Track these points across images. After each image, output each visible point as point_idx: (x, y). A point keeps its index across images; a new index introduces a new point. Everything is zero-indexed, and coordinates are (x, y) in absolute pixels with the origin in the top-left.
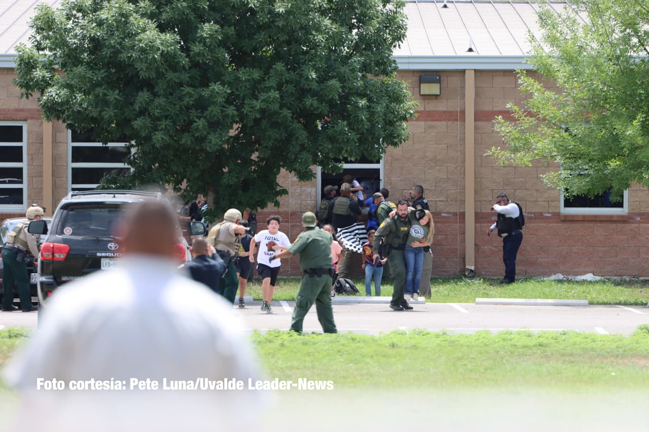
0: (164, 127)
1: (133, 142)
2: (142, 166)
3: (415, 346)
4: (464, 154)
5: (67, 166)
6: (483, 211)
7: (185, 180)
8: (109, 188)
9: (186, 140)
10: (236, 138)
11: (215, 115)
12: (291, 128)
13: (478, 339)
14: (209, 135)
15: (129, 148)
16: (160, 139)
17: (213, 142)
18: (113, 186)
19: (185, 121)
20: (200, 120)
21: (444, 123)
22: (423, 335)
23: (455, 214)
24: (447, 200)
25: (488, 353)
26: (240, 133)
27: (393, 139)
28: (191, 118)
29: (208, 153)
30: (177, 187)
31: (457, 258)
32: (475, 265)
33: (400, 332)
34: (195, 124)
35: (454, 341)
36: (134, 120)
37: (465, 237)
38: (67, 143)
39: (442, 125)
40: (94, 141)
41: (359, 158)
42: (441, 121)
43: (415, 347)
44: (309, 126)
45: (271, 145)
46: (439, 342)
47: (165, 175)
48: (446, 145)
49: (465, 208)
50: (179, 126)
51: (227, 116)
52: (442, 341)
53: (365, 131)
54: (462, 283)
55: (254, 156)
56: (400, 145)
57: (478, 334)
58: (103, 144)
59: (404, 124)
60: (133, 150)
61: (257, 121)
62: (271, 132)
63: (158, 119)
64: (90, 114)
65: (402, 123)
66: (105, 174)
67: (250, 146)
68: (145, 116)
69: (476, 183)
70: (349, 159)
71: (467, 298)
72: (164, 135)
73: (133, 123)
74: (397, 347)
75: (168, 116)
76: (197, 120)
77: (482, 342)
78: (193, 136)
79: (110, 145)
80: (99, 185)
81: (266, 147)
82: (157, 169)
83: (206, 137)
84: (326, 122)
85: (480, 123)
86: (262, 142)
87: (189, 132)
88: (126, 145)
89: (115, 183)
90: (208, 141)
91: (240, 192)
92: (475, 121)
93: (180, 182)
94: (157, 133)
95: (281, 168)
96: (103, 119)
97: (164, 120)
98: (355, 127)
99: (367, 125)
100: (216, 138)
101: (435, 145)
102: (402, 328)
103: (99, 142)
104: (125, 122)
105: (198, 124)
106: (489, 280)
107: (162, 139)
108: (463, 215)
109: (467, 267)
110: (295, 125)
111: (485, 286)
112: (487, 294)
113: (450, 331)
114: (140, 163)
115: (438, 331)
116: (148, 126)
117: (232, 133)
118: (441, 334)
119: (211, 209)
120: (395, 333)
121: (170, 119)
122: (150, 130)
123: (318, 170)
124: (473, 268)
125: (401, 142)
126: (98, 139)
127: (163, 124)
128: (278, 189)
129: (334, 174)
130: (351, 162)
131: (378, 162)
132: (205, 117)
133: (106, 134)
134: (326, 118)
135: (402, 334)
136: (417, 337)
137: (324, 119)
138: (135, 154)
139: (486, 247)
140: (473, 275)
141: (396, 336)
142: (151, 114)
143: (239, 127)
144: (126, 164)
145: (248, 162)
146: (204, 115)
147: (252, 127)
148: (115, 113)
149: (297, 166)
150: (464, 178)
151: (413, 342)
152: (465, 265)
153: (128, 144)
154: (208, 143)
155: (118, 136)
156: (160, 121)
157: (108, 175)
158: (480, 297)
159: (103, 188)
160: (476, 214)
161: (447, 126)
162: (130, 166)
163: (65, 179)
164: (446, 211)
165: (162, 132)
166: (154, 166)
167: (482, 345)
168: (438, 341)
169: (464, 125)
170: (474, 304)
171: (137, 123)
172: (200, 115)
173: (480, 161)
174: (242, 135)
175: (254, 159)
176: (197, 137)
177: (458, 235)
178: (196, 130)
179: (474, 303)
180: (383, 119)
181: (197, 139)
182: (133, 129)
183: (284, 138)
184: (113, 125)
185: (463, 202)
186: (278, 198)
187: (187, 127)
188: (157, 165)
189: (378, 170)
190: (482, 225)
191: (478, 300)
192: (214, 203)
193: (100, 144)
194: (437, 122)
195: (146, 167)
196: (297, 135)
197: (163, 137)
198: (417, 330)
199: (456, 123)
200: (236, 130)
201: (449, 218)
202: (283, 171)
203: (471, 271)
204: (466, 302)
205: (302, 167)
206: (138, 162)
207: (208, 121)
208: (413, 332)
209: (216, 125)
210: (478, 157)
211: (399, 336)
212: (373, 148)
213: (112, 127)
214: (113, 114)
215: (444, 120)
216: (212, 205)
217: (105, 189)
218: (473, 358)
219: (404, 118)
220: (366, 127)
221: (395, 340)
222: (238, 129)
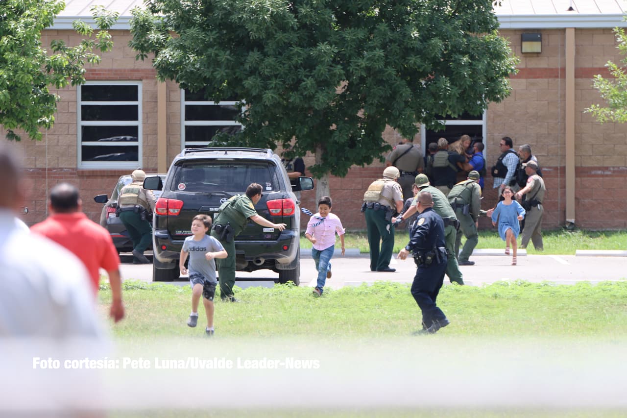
0: (274, 86)
1: (244, 101)
2: (253, 124)
3: (516, 296)
4: (565, 111)
5: (180, 124)
6: (583, 165)
7: (294, 137)
8: (220, 145)
9: (295, 98)
10: (343, 96)
11: (322, 74)
12: (395, 85)
13: (579, 290)
14: (317, 94)
15: (240, 106)
16: (270, 98)
17: (321, 100)
18: (225, 143)
19: (293, 79)
20: (308, 79)
21: (546, 80)
22: (525, 286)
23: (556, 169)
24: (548, 155)
25: (588, 303)
26: (347, 91)
27: (494, 94)
28: (300, 77)
29: (316, 112)
30: (286, 144)
31: (558, 211)
32: (576, 218)
33: (502, 284)
34: (303, 83)
35: (555, 292)
36: (245, 79)
37: (565, 191)
38: (180, 102)
39: (543, 82)
40: (206, 100)
41: (461, 114)
42: (542, 77)
43: (517, 298)
44: (413, 84)
45: (376, 102)
46: (541, 293)
47: (274, 132)
48: (546, 102)
49: (565, 163)
50: (288, 84)
51: (334, 75)
52: (544, 292)
53: (467, 87)
54: (563, 235)
55: (360, 114)
56: (502, 101)
57: (579, 285)
58: (215, 103)
59: (506, 81)
60: (244, 109)
61: (362, 79)
62: (376, 90)
63: (268, 78)
64: (202, 75)
65: (503, 79)
66: (216, 132)
67: (356, 104)
68: (255, 75)
69: (576, 138)
70: (452, 116)
71: (568, 250)
72: (274, 93)
73: (244, 83)
74: (499, 298)
75: (278, 75)
76: (305, 79)
77: (582, 293)
78: (302, 94)
79: (222, 103)
80: (211, 142)
81: (372, 104)
82: (267, 126)
83: (314, 95)
84: (430, 80)
85: (580, 80)
86: (367, 99)
87: (297, 90)
88: (236, 103)
89: (227, 140)
90: (315, 100)
91: (347, 148)
92: (576, 77)
93: (289, 139)
94: (267, 91)
95: (387, 125)
96: (215, 78)
97: (274, 79)
98: (458, 83)
99: (469, 81)
100: (323, 96)
101: (536, 102)
102: (504, 280)
103: (211, 100)
104: (236, 82)
105: (306, 82)
106: (588, 232)
107: (272, 97)
108: (563, 170)
109: (568, 220)
110: (398, 83)
111: (585, 238)
112: (587, 246)
113: (551, 282)
114: (251, 121)
115: (540, 282)
116: (258, 85)
117: (339, 90)
118: (543, 285)
119: (319, 165)
120: (497, 284)
121: (280, 78)
122: (261, 88)
123: (423, 127)
124: (573, 221)
125: (503, 97)
126: (210, 98)
127: (273, 82)
128: (383, 144)
129: (437, 131)
130: (455, 119)
131: (480, 118)
132: (313, 76)
133: (218, 93)
134: (429, 76)
135: (504, 285)
136: (519, 287)
137: (428, 76)
138: (246, 111)
139: (586, 201)
140: (573, 227)
141: (498, 287)
142: (261, 73)
143: (346, 86)
144: (237, 122)
145: (355, 119)
146: (312, 74)
147: (358, 84)
148: (226, 73)
149: (401, 122)
150: (564, 133)
151: (515, 293)
152: (565, 218)
153: (238, 102)
154: (316, 101)
155: (229, 94)
156: (270, 80)
157: (220, 133)
158: (580, 249)
159: (216, 145)
160: (577, 169)
161: (548, 83)
162: (240, 124)
163: (179, 136)
164: (547, 166)
165: (272, 91)
166: (264, 123)
167: (583, 295)
168: (539, 292)
169: (565, 82)
170: (574, 256)
171: (248, 83)
172: (308, 74)
173: (581, 118)
174: (348, 93)
175: (360, 116)
176: (306, 95)
177: (559, 189)
178: (305, 88)
179: (573, 254)
180: (485, 76)
181: (305, 97)
182: (244, 87)
183: (389, 95)
184: (225, 85)
185: (564, 157)
186: (383, 154)
187: (295, 86)
188: (267, 123)
189: (480, 127)
190: (583, 179)
191: (578, 252)
192: (322, 159)
193: (212, 103)
194: (538, 80)
195: (256, 124)
196: (400, 93)
197: (273, 95)
198: (519, 281)
199: (557, 79)
200: (342, 88)
201: (550, 172)
202: (388, 128)
203: (572, 224)
204: (566, 254)
205: (405, 123)
206: (249, 119)
207: (316, 80)
208: (515, 283)
209: (326, 84)
210: (578, 112)
211: (502, 287)
212: (475, 103)
213: (224, 86)
214: (225, 74)
215: (546, 77)
216: (320, 160)
218: (573, 308)
219: (505, 74)
220: (468, 83)
221: (498, 291)
222: (344, 87)
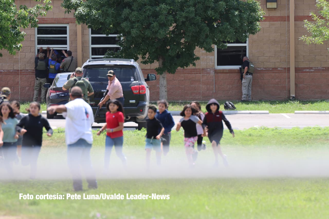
0: (137, 27)
1: (121, 35)
2: (126, 46)
3: (261, 135)
4: (289, 38)
5: (89, 47)
6: (299, 67)
7: (148, 53)
8: (109, 57)
9: (148, 33)
10: (173, 32)
11: (162, 20)
12: (201, 26)
13: (293, 132)
14: (159, 30)
15: (119, 37)
16: (135, 33)
17: (161, 34)
18: (112, 57)
19: (147, 23)
20: (154, 23)
21: (279, 22)
22: (265, 130)
23: (285, 68)
24: (281, 62)
25: (298, 138)
26: (175, 29)
27: (253, 31)
28: (150, 21)
29: (159, 40)
30: (144, 56)
31: (286, 91)
32: (295, 94)
33: (254, 128)
34: (152, 25)
35: (281, 133)
36: (122, 23)
37: (290, 80)
38: (89, 35)
39: (278, 23)
40: (102, 34)
41: (235, 41)
42: (277, 21)
43: (261, 136)
44: (210, 25)
45: (191, 34)
46: (273, 133)
47: (138, 51)
48: (280, 34)
49: (290, 66)
50: (144, 26)
51: (169, 20)
52: (275, 132)
53: (238, 27)
54: (289, 103)
55: (182, 41)
56: (256, 34)
57: (294, 129)
58: (106, 36)
59: (258, 23)
60: (122, 38)
61: (183, 23)
62: (191, 28)
63: (134, 22)
64: (100, 20)
65: (257, 22)
66: (107, 51)
67: (180, 36)
68: (127, 21)
69: (295, 52)
70: (230, 41)
71: (291, 111)
72: (137, 30)
73: (121, 25)
74: (252, 136)
75: (139, 20)
76: (153, 23)
77: (295, 133)
78: (151, 30)
79: (110, 36)
80: (105, 56)
81: (189, 36)
82: (133, 48)
83: (158, 31)
84: (219, 23)
85: (297, 22)
86: (186, 33)
87: (149, 29)
88: (118, 36)
89: (112, 55)
90: (158, 33)
91: (176, 59)
92: (295, 21)
93: (145, 54)
94: (133, 29)
95: (196, 46)
96: (106, 22)
97: (137, 23)
98: (233, 25)
99: (239, 24)
100: (163, 32)
101: (274, 34)
102: (255, 126)
103: (104, 34)
104: (117, 25)
105: (153, 24)
106: (302, 102)
107: (136, 32)
108: (289, 69)
109: (291, 95)
110: (202, 25)
111: (300, 105)
112: (301, 108)
113: (279, 127)
114: (125, 45)
115: (273, 127)
116: (129, 26)
117: (171, 28)
118: (275, 129)
119: (161, 67)
120: (251, 129)
121: (140, 22)
122: (130, 28)
123: (215, 47)
124: (294, 96)
125: (256, 32)
126: (104, 33)
127: (136, 25)
128: (195, 57)
129: (223, 49)
130: (232, 43)
131: (245, 43)
132: (157, 21)
133: (108, 30)
134: (218, 20)
135: (255, 129)
136: (262, 130)
137: (217, 21)
138: (123, 40)
139: (301, 85)
140: (295, 99)
141: (252, 130)
142: (130, 20)
143: (174, 26)
144: (118, 45)
145: (179, 44)
146: (157, 20)
147: (181, 25)
148: (112, 20)
149: (205, 45)
150: (289, 50)
151: (260, 133)
152: (290, 94)
153: (119, 35)
154: (159, 34)
155: (114, 31)
156: (135, 23)
157: (109, 51)
158: (297, 110)
159: (107, 57)
160: (296, 68)
161: (281, 24)
162: (120, 46)
163: (88, 53)
164: (280, 67)
165: (136, 29)
166: (132, 46)
167: (295, 134)
168: (273, 132)
169: (289, 23)
170: (294, 114)
171: (124, 25)
172: (155, 20)
173: (297, 42)
174: (176, 30)
175: (182, 42)
176: (154, 31)
177: (287, 80)
178: (153, 27)
179: (293, 113)
180: (247, 21)
181: (153, 32)
182: (121, 27)
183: (198, 31)
184: (112, 26)
185: (289, 62)
186: (195, 62)
187: (148, 26)
188: (133, 46)
189: (246, 47)
190: (299, 74)
191: (296, 112)
192: (162, 64)
193: (105, 36)
194: (275, 22)
195: (128, 46)
196: (204, 30)
197: (136, 31)
198: (263, 127)
199: (285, 22)
200: (173, 28)
201: (282, 70)
202: (197, 48)
203: (293, 97)
204: (290, 113)
205: (207, 46)
206: (124, 44)
207: (159, 23)
208: (260, 128)
209: (164, 25)
210: (296, 39)
211: (253, 130)
212: (242, 35)
213: (111, 27)
214: (111, 20)
215: (279, 21)
216: (161, 65)
217: (108, 58)
218: (290, 141)
219: (258, 20)
221: (251, 133)
222: (174, 27)
